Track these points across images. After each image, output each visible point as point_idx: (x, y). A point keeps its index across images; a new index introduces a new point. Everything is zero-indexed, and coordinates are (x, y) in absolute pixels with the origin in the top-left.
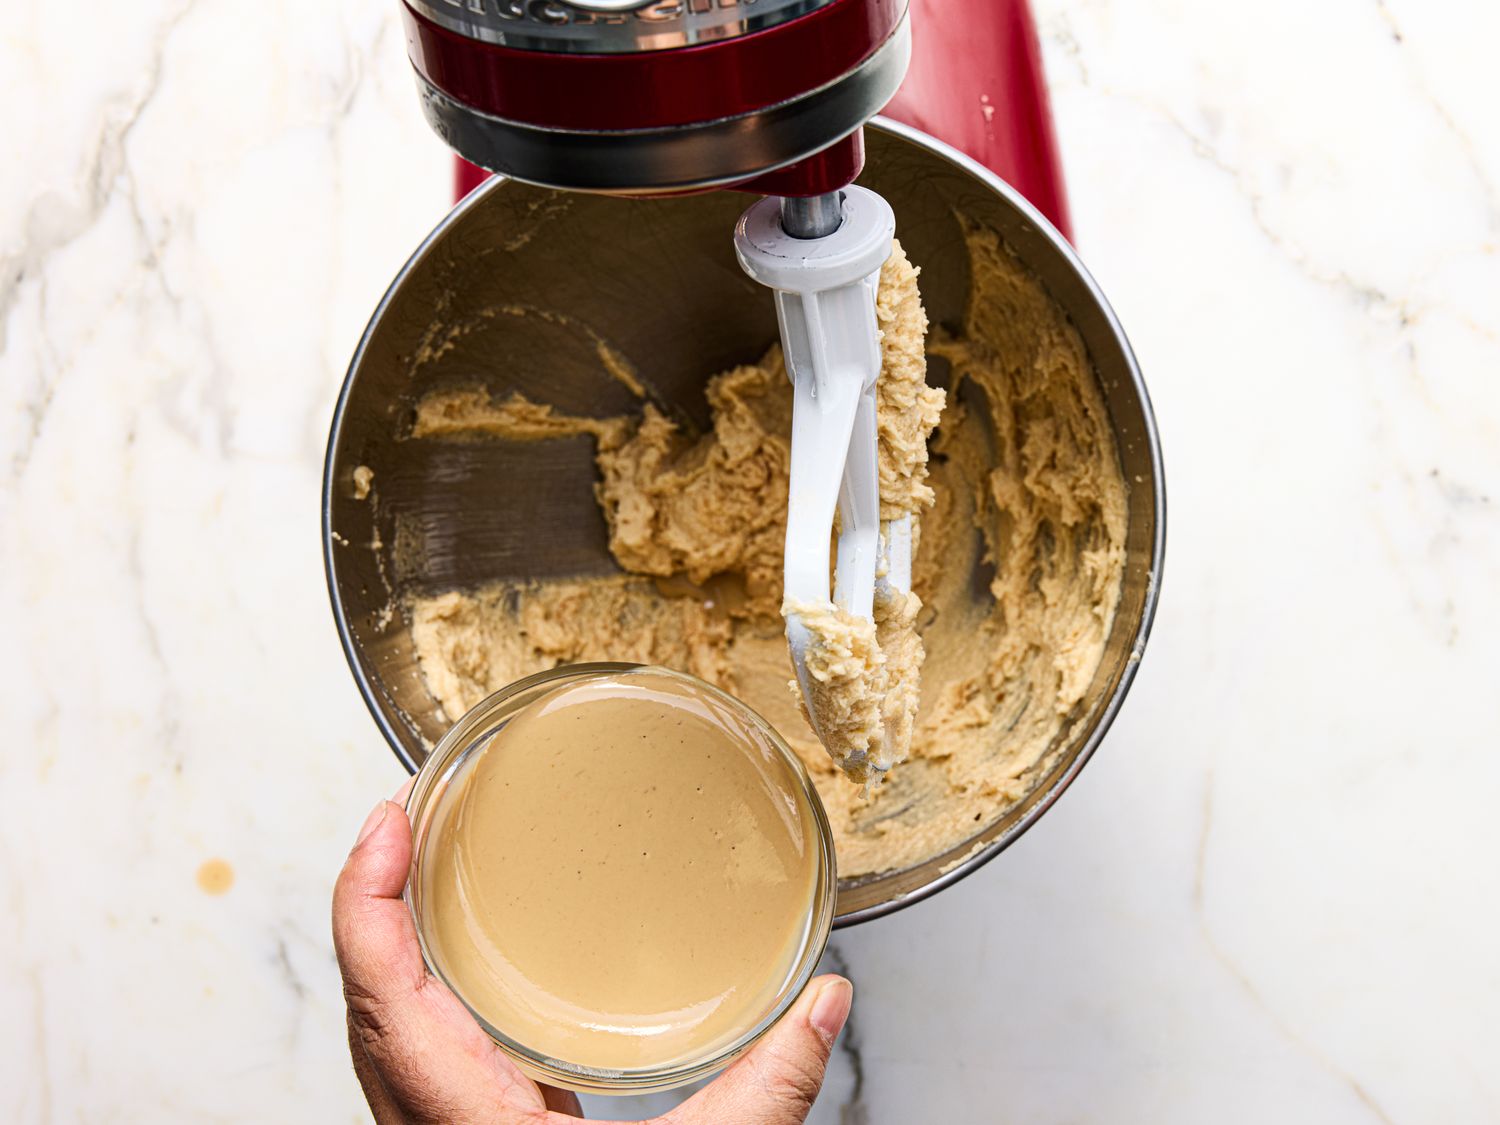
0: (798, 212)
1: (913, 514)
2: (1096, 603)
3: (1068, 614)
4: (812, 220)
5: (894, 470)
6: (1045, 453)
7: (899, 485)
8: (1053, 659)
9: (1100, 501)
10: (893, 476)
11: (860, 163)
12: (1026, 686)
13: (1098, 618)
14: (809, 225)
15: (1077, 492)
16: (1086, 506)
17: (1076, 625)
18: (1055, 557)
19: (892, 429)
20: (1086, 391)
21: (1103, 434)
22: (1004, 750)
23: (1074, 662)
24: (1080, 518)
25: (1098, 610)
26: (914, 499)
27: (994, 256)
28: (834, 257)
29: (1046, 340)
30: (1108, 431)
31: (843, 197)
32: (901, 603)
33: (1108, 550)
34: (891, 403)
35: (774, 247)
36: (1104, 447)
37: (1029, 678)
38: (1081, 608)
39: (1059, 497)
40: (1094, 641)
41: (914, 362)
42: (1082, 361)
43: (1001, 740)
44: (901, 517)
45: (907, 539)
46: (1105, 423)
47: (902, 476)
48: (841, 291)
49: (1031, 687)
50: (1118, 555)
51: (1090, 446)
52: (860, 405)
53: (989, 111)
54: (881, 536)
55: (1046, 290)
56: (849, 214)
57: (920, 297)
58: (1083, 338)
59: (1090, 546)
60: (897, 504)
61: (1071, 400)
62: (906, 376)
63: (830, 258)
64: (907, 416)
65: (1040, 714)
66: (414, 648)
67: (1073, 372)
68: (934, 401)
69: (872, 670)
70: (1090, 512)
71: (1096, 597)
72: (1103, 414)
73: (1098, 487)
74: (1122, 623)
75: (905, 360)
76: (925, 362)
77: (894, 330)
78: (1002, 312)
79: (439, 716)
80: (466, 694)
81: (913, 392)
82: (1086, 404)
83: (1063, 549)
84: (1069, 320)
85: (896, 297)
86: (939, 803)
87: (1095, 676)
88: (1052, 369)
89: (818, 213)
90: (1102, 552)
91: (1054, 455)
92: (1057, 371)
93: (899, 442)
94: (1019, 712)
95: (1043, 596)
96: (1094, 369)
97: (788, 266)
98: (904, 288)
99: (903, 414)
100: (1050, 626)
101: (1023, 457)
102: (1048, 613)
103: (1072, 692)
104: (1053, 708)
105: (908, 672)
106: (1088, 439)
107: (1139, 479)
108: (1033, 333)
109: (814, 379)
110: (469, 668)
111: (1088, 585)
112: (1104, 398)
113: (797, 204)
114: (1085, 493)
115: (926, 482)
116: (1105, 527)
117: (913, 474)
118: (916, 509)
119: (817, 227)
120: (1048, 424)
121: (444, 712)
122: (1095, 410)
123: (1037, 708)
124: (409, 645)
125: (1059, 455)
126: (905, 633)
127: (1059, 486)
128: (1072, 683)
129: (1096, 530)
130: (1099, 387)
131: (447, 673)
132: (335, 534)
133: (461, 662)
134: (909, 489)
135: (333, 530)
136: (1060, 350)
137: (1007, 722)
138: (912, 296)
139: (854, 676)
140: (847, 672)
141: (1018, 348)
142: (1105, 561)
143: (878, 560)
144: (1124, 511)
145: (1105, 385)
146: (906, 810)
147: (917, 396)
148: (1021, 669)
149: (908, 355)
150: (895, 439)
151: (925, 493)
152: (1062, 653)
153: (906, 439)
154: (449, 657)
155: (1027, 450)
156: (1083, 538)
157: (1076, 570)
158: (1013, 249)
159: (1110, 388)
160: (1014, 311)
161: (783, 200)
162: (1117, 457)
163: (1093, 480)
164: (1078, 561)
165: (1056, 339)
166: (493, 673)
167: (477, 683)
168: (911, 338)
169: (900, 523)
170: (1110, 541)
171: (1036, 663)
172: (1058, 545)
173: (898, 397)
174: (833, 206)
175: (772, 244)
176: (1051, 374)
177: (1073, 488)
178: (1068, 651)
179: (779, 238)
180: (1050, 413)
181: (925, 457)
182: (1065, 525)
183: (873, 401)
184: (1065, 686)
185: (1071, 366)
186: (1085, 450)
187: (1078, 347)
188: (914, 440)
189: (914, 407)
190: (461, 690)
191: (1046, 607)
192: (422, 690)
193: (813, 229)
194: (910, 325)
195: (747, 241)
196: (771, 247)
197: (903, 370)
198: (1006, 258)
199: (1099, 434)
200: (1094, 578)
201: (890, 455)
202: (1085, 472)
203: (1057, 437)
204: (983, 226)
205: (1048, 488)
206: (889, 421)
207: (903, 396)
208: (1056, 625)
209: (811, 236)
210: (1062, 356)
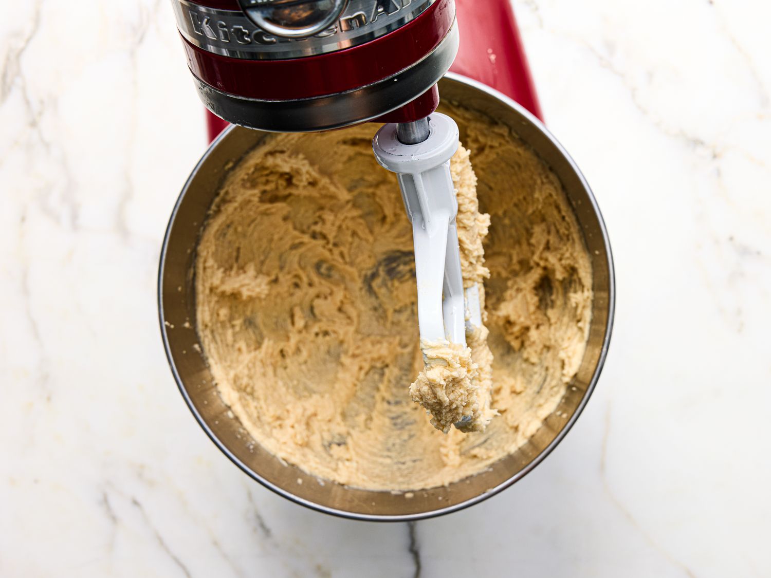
0: (405, 130)
1: (478, 282)
2: (579, 321)
3: (564, 328)
4: (414, 133)
5: (467, 260)
6: (543, 242)
7: (470, 268)
8: (558, 353)
9: (576, 266)
10: (466, 264)
11: (437, 101)
12: (544, 369)
13: (581, 329)
14: (413, 137)
15: (563, 262)
16: (568, 268)
17: (569, 333)
18: (553, 297)
19: (464, 239)
20: (564, 207)
21: (574, 230)
22: (536, 404)
23: (570, 354)
24: (566, 275)
25: (580, 324)
26: (478, 275)
27: (507, 138)
28: (428, 153)
29: (539, 181)
30: (577, 227)
31: (429, 119)
32: (478, 333)
33: (583, 291)
34: (461, 225)
35: (395, 150)
36: (576, 236)
37: (546, 364)
38: (571, 324)
39: (553, 265)
40: (580, 341)
41: (472, 201)
42: (560, 191)
43: (533, 399)
44: (473, 286)
45: (477, 297)
46: (575, 223)
47: (471, 263)
48: (433, 171)
49: (547, 369)
50: (588, 294)
51: (568, 236)
52: (449, 230)
53: (493, 57)
54: (465, 299)
55: (537, 154)
56: (434, 128)
57: (472, 166)
58: (559, 179)
59: (572, 290)
60: (470, 279)
61: (555, 212)
62: (468, 210)
63: (426, 154)
64: (471, 231)
65: (554, 383)
66: (213, 379)
67: (555, 197)
68: (484, 221)
69: (471, 373)
70: (571, 271)
71: (578, 318)
72: (573, 218)
73: (574, 258)
74: (594, 330)
75: (467, 201)
76: (477, 201)
77: (459, 185)
78: (513, 167)
79: (230, 414)
80: (243, 401)
81: (472, 218)
82: (564, 213)
83: (558, 293)
84: (551, 169)
85: (459, 167)
86: (504, 436)
87: (583, 360)
88: (544, 196)
89: (417, 130)
90: (579, 293)
91: (548, 242)
92: (547, 198)
93: (468, 246)
94: (541, 383)
95: (549, 319)
96: (567, 194)
97: (404, 160)
98: (462, 162)
99: (468, 231)
100: (554, 335)
101: (532, 245)
102: (553, 328)
103: (570, 371)
104: (561, 380)
105: (485, 369)
106: (566, 232)
107: (597, 252)
108: (531, 178)
109: (423, 219)
110: (243, 386)
111: (573, 311)
112: (574, 210)
113: (405, 126)
114: (568, 262)
115: (484, 265)
116: (580, 279)
117: (477, 262)
118: (481, 280)
119: (417, 137)
120: (543, 226)
121: (233, 412)
122: (569, 217)
123: (552, 380)
124: (209, 378)
125: (551, 242)
126: (481, 348)
127: (552, 259)
128: (570, 365)
129: (575, 281)
130: (569, 203)
131: (231, 391)
132: (167, 323)
133: (238, 383)
134: (475, 270)
135: (165, 320)
136: (547, 186)
137: (536, 388)
138: (467, 166)
139: (462, 377)
140: (459, 375)
141: (523, 186)
142: (581, 298)
143: (465, 311)
144: (590, 270)
145: (574, 203)
146: (485, 441)
147: (475, 219)
148: (540, 359)
149: (468, 198)
150: (465, 244)
151: (485, 271)
152: (563, 349)
153: (471, 243)
154: (232, 382)
155: (533, 241)
156: (568, 286)
157: (566, 303)
158: (517, 133)
159: (577, 204)
160: (519, 166)
161: (397, 125)
162: (583, 241)
163: (571, 254)
164: (566, 299)
165: (545, 180)
166: (256, 388)
167: (248, 394)
168: (469, 189)
169: (472, 289)
170: (583, 286)
171: (549, 355)
172: (555, 291)
173: (465, 221)
174: (425, 125)
175: (393, 149)
176: (544, 200)
177: (560, 260)
178: (567, 348)
179: (397, 145)
180: (543, 220)
181: (482, 252)
182: (558, 280)
183: (454, 226)
184: (566, 367)
185: (554, 194)
186: (565, 238)
187: (557, 183)
188: (475, 244)
189: (474, 226)
190: (240, 399)
191: (550, 325)
192: (219, 401)
193: (415, 139)
194: (467, 182)
195: (379, 148)
196: (394, 151)
197: (466, 206)
198: (513, 139)
199: (572, 230)
200: (576, 308)
201: (464, 253)
202: (567, 250)
203: (549, 233)
204: (500, 122)
205: (546, 260)
206: (462, 234)
207: (467, 221)
208: (558, 335)
209: (415, 143)
210: (549, 189)
